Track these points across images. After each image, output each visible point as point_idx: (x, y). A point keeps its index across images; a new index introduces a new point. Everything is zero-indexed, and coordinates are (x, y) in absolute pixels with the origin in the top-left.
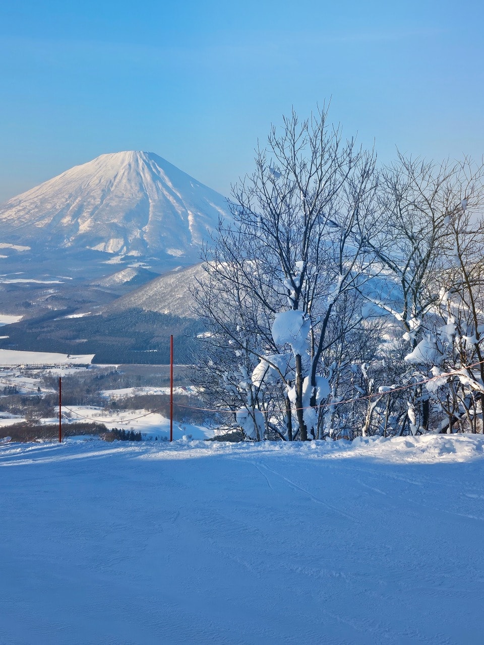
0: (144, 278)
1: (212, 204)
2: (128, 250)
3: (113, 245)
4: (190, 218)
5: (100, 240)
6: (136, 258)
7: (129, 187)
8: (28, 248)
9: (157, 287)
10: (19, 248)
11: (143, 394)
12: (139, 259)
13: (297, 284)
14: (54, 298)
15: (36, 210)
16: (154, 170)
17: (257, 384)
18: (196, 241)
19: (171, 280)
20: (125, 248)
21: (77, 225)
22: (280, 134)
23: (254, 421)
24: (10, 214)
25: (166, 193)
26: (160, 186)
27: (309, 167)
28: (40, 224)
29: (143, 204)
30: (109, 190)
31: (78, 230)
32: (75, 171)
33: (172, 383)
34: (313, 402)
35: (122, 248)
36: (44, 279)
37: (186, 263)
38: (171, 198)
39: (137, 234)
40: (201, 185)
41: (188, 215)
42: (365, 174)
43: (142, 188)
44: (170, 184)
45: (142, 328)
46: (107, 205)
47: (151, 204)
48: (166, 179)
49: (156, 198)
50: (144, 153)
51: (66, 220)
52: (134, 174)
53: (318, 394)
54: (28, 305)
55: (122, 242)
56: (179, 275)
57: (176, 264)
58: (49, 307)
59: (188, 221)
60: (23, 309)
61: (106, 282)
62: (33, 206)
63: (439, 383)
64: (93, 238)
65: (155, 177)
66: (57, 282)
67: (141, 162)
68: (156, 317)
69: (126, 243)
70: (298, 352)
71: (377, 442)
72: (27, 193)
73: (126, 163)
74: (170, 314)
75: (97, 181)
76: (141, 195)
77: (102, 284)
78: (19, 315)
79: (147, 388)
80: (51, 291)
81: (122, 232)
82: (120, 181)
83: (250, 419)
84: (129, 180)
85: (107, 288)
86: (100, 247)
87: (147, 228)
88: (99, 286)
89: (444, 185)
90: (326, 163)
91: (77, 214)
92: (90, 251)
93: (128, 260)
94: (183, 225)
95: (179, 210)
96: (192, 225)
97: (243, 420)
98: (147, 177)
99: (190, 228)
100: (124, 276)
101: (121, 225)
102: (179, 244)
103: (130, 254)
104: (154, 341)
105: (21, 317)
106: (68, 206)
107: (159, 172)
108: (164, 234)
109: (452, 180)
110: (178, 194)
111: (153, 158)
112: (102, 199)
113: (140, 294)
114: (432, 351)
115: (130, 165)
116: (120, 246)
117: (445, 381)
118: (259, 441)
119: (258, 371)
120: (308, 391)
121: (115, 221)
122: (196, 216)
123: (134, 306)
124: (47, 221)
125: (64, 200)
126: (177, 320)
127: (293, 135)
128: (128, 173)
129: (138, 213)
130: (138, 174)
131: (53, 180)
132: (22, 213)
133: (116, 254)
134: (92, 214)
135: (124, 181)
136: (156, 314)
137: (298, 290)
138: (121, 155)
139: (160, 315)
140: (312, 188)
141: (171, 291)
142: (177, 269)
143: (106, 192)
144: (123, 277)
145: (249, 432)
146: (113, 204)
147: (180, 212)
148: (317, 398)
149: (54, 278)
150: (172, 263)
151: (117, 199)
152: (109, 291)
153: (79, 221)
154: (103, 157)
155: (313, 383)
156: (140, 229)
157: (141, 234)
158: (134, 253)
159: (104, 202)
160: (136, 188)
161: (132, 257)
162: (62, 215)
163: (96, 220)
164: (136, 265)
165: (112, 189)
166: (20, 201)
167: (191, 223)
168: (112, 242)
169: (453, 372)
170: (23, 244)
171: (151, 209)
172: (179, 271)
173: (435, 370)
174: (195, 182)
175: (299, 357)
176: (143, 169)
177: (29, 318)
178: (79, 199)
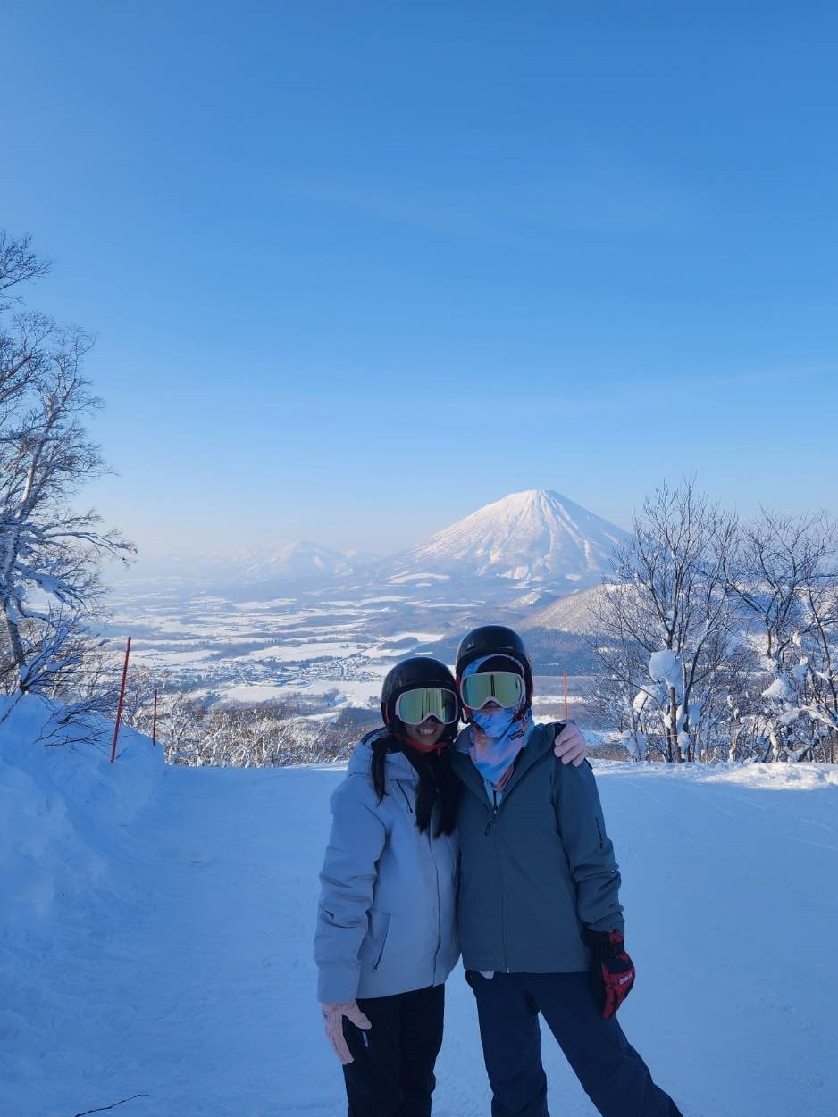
0: (547, 600)
1: (606, 534)
2: (533, 576)
3: (519, 572)
4: (587, 546)
5: (508, 568)
6: (540, 583)
7: (532, 521)
8: (447, 577)
9: (558, 608)
10: (441, 577)
11: (547, 702)
12: (542, 584)
13: (670, 628)
14: (470, 619)
15: (455, 544)
16: (554, 506)
17: (639, 710)
18: (592, 566)
19: (570, 602)
20: (529, 575)
21: (488, 557)
22: (654, 503)
23: (636, 741)
24: (432, 549)
25: (564, 525)
26: (560, 519)
27: (678, 529)
28: (458, 556)
29: (546, 536)
30: (516, 525)
31: (489, 560)
32: (487, 509)
33: (566, 693)
34: (686, 728)
35: (527, 575)
36: (461, 603)
37: (582, 587)
38: (569, 530)
39: (540, 562)
40: (597, 517)
41: (584, 544)
42: (728, 533)
43: (544, 523)
44: (568, 518)
45: (545, 644)
46: (514, 538)
47: (552, 536)
48: (565, 513)
49: (556, 529)
50: (546, 491)
51: (480, 552)
52: (536, 510)
53: (689, 720)
54: (448, 626)
55: (527, 569)
56: (576, 597)
57: (574, 587)
58: (466, 627)
59: (584, 549)
60: (444, 629)
61: (514, 605)
62: (451, 541)
63: (792, 717)
64: (502, 567)
65: (555, 512)
66: (471, 605)
67: (543, 499)
68: (557, 634)
69: (530, 570)
70: (672, 685)
71: (736, 767)
72: (447, 530)
73: (530, 501)
74: (570, 632)
75: (506, 518)
76: (542, 528)
77: (510, 606)
78: (441, 633)
79: (550, 697)
80: (467, 613)
81: (527, 561)
82: (525, 517)
83: (632, 740)
84: (533, 516)
85: (515, 610)
86: (508, 575)
87: (548, 557)
88: (507, 608)
89: (802, 535)
90: (693, 525)
91: (489, 546)
92: (499, 578)
93: (532, 585)
94: (580, 553)
95: (577, 540)
96: (589, 553)
97: (626, 741)
98: (548, 512)
99: (586, 555)
100: (530, 599)
101: (525, 554)
102: (577, 570)
103: (534, 580)
104: (556, 655)
105: (442, 636)
106: (481, 539)
107: (558, 507)
108: (563, 562)
109: (810, 532)
110: (576, 526)
111: (553, 495)
112: (510, 533)
113: (543, 615)
114: (785, 688)
115: (533, 502)
116: (525, 573)
117: (797, 715)
118: (641, 759)
119: (640, 698)
120: (681, 718)
121: (521, 551)
122: (591, 545)
123: (538, 625)
124: (463, 553)
125: (476, 534)
126: (576, 637)
127: (665, 504)
128: (533, 510)
129: (540, 544)
130: (541, 510)
131: (468, 518)
132: (442, 548)
133: (521, 580)
134: (501, 546)
135: (529, 516)
136: (556, 632)
137: (671, 633)
138: (525, 494)
139: (561, 633)
140: (682, 544)
141: (570, 611)
142: (575, 592)
143: (512, 527)
144: (528, 600)
145: (632, 749)
146: (519, 536)
147: (577, 541)
148: (689, 723)
149: (469, 603)
150: (571, 586)
151: (522, 532)
152: (516, 613)
153: (491, 552)
154: (510, 497)
155: (686, 711)
156: (543, 557)
157: (544, 563)
158: (537, 579)
159: (512, 536)
160: (539, 523)
161: (537, 582)
162: (476, 548)
163: (504, 552)
164: (540, 589)
165: (518, 524)
166: (441, 538)
167: (587, 551)
168: (518, 569)
169: (804, 707)
170: (445, 574)
171: (552, 539)
172: (578, 593)
173: (787, 706)
174: (591, 515)
175: (673, 689)
176: (545, 506)
177: (448, 636)
178: (491, 533)
